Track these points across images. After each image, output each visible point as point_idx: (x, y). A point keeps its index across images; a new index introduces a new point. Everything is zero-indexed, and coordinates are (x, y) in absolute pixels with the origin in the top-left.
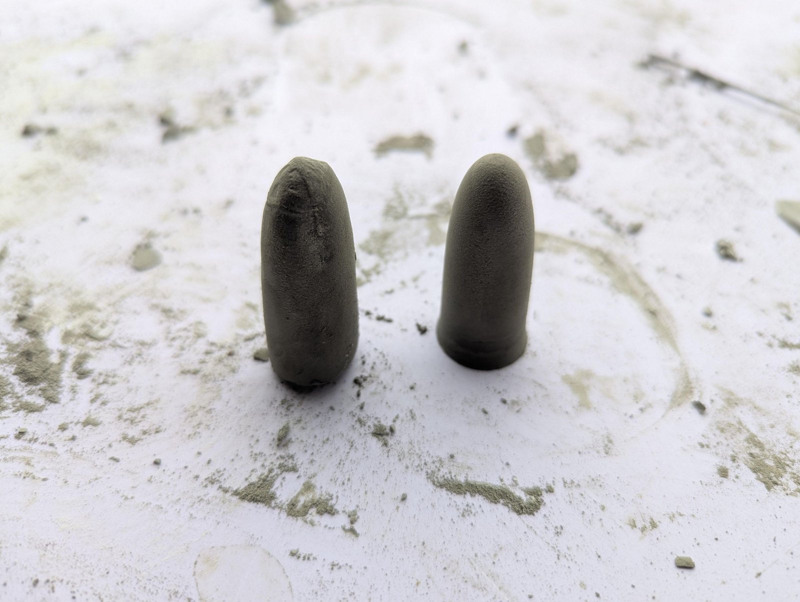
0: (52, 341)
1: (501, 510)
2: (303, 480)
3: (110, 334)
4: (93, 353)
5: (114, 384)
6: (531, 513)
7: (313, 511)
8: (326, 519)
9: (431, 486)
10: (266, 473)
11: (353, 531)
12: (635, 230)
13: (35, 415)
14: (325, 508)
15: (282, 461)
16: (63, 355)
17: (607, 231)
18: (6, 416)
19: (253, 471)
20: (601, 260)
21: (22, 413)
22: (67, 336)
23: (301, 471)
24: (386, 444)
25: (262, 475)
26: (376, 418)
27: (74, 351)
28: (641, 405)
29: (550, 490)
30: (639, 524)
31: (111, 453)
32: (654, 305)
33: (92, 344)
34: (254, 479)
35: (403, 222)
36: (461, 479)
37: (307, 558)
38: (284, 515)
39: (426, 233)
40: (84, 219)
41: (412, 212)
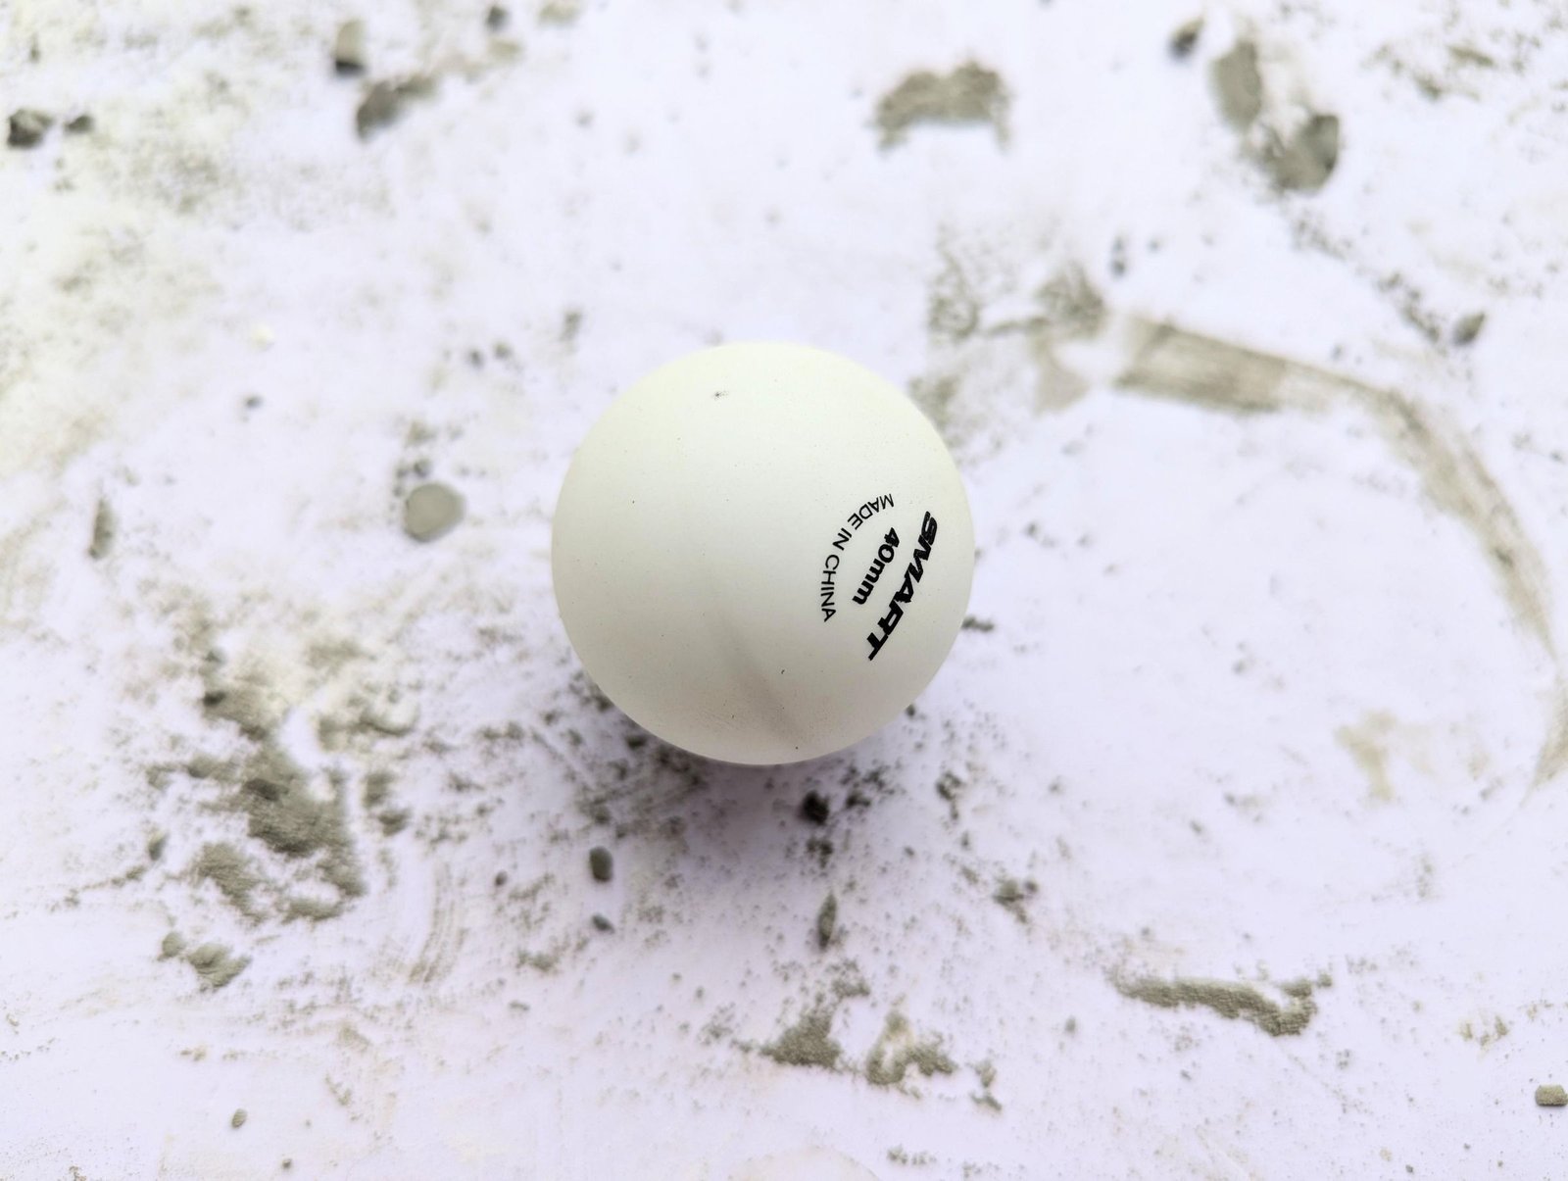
0: (299, 746)
1: (1244, 1032)
2: (884, 1010)
3: (416, 719)
4: (395, 769)
5: (462, 838)
6: (1295, 1032)
7: (912, 1070)
8: (938, 1084)
9: (1112, 998)
10: (812, 1004)
11: (992, 1103)
12: (1468, 333)
13: (328, 928)
14: (933, 1064)
15: (836, 976)
16: (336, 780)
17: (1410, 338)
18: (272, 934)
19: (786, 1002)
20: (1400, 422)
21: (301, 924)
22: (326, 730)
23: (877, 991)
24: (1022, 918)
25: (805, 1007)
26: (996, 863)
27: (356, 767)
28: (1483, 785)
29: (1326, 983)
30: (1478, 1032)
31: (509, 995)
32: (1508, 538)
33: (386, 746)
34: (793, 1020)
35: (975, 343)
36: (1167, 976)
37: (920, 1161)
38: (862, 1084)
39: (1030, 375)
40: (252, 403)
41: (991, 316)
